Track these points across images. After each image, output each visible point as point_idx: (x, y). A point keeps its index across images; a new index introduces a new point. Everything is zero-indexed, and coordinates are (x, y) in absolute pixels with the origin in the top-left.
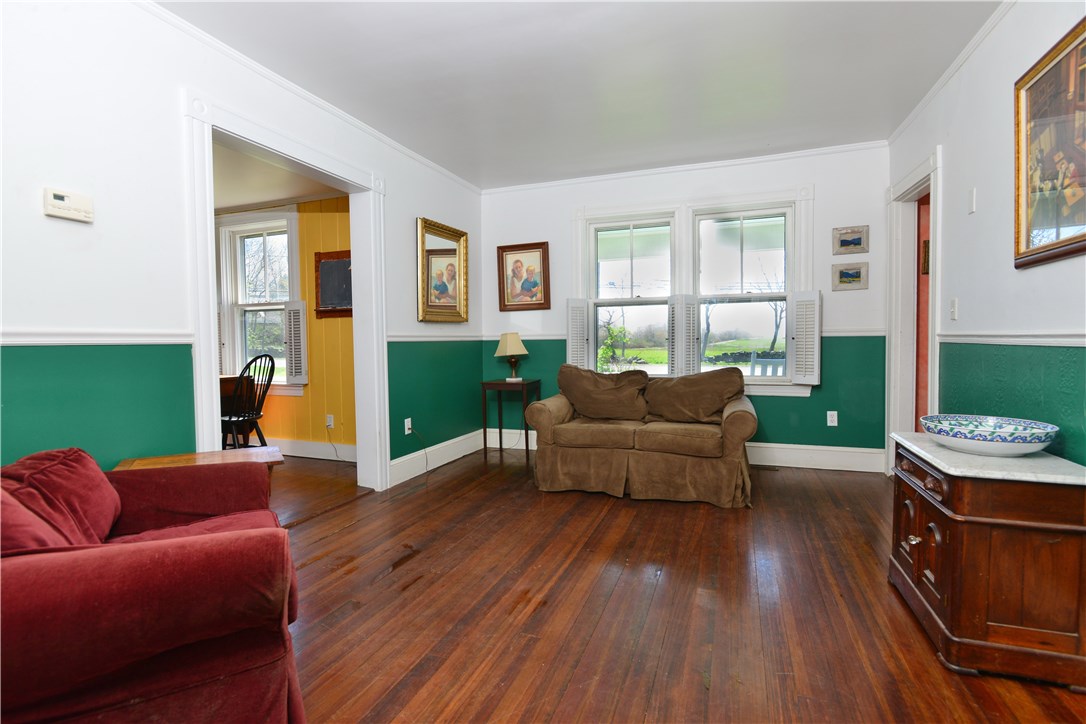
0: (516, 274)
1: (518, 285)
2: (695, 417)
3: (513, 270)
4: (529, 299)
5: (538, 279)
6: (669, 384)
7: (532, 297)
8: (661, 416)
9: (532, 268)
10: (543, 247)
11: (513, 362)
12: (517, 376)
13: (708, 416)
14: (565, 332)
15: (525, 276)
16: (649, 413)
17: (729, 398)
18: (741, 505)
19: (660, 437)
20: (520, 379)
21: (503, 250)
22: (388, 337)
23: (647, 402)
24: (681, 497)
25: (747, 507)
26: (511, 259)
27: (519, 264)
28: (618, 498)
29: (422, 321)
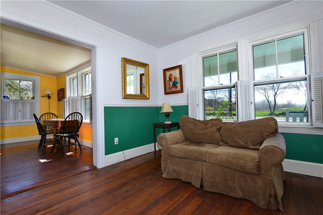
0: (170, 80)
1: (171, 84)
2: (245, 145)
3: (169, 78)
4: (175, 89)
5: (178, 80)
6: (232, 126)
7: (176, 88)
8: (227, 143)
9: (176, 76)
10: (180, 67)
11: (167, 115)
12: (169, 121)
13: (254, 145)
14: (186, 102)
15: (173, 80)
16: (222, 141)
17: (267, 135)
18: (274, 208)
19: (219, 157)
20: (170, 122)
21: (165, 71)
22: (104, 104)
23: (221, 135)
24: (232, 195)
25: (278, 210)
26: (168, 74)
27: (171, 75)
28: (197, 188)
29: (124, 98)
